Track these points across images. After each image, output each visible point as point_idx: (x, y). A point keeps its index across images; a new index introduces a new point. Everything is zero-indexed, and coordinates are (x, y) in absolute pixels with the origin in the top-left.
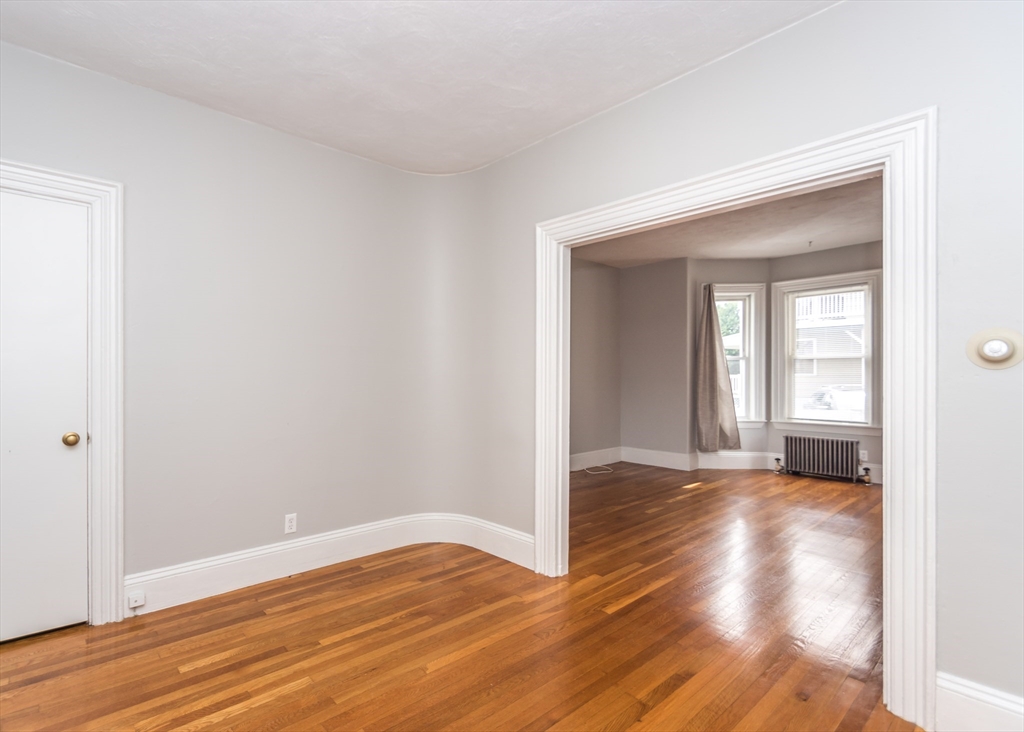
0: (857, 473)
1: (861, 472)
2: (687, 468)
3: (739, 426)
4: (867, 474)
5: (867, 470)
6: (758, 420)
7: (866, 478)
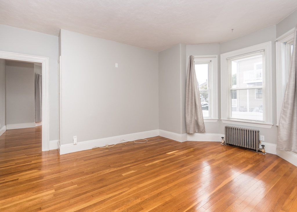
0: (258, 147)
1: (261, 147)
2: (181, 141)
3: (204, 121)
4: (263, 148)
5: (263, 146)
6: (215, 119)
7: (263, 150)
